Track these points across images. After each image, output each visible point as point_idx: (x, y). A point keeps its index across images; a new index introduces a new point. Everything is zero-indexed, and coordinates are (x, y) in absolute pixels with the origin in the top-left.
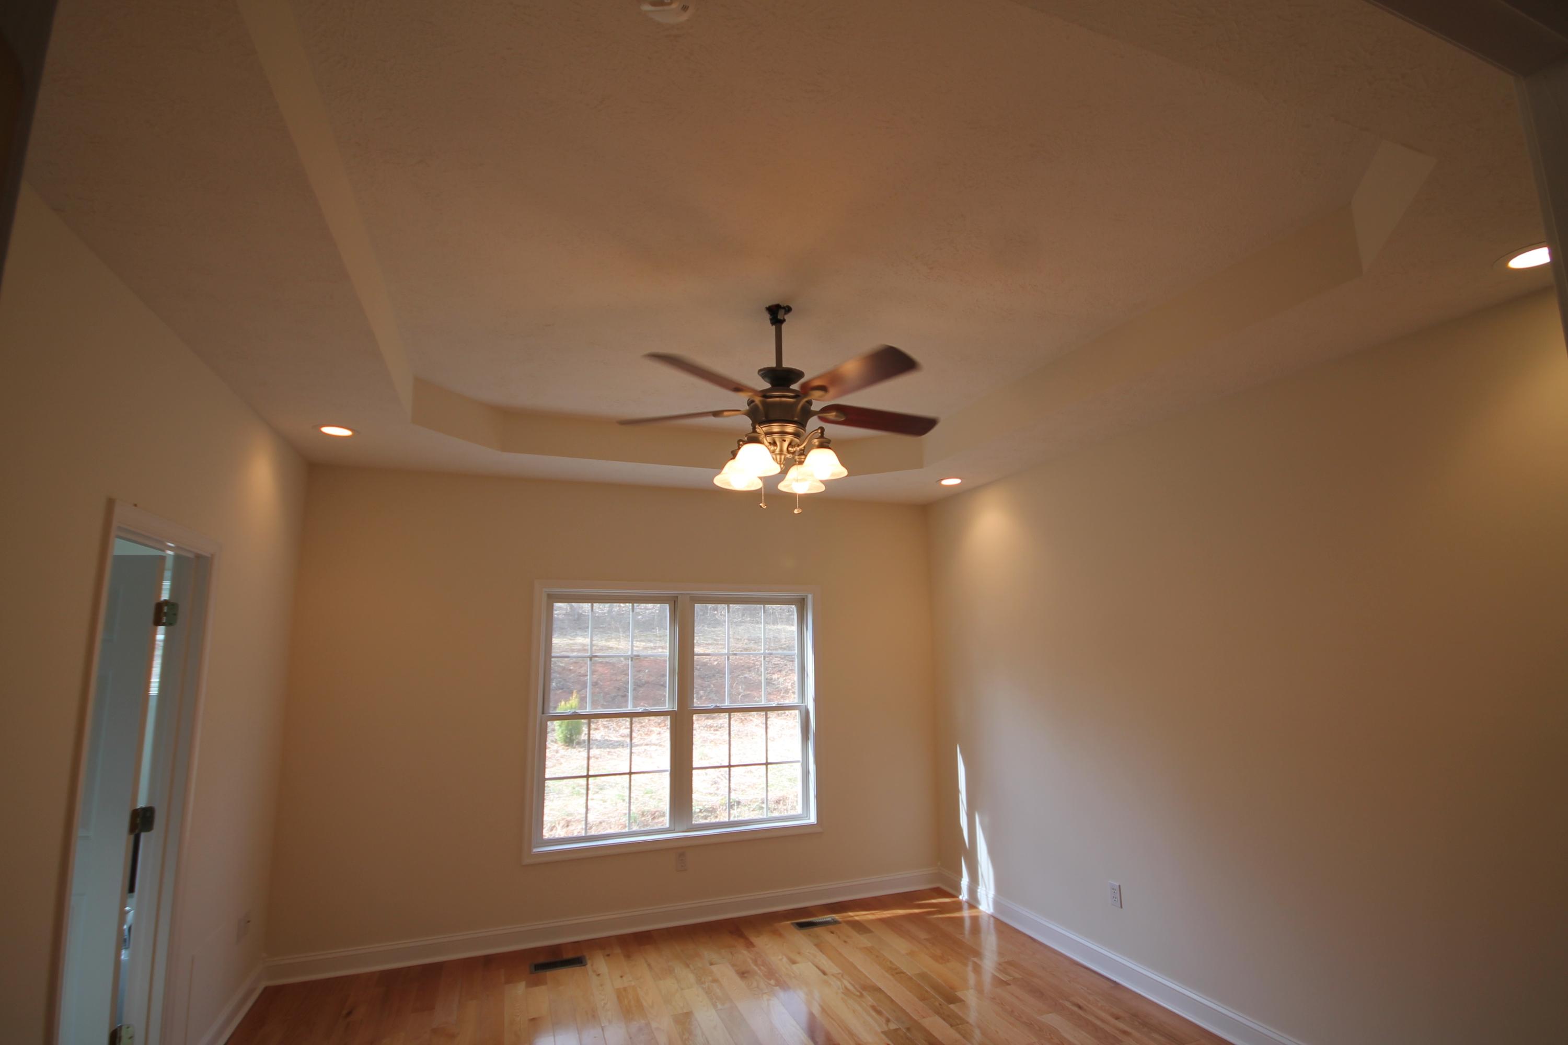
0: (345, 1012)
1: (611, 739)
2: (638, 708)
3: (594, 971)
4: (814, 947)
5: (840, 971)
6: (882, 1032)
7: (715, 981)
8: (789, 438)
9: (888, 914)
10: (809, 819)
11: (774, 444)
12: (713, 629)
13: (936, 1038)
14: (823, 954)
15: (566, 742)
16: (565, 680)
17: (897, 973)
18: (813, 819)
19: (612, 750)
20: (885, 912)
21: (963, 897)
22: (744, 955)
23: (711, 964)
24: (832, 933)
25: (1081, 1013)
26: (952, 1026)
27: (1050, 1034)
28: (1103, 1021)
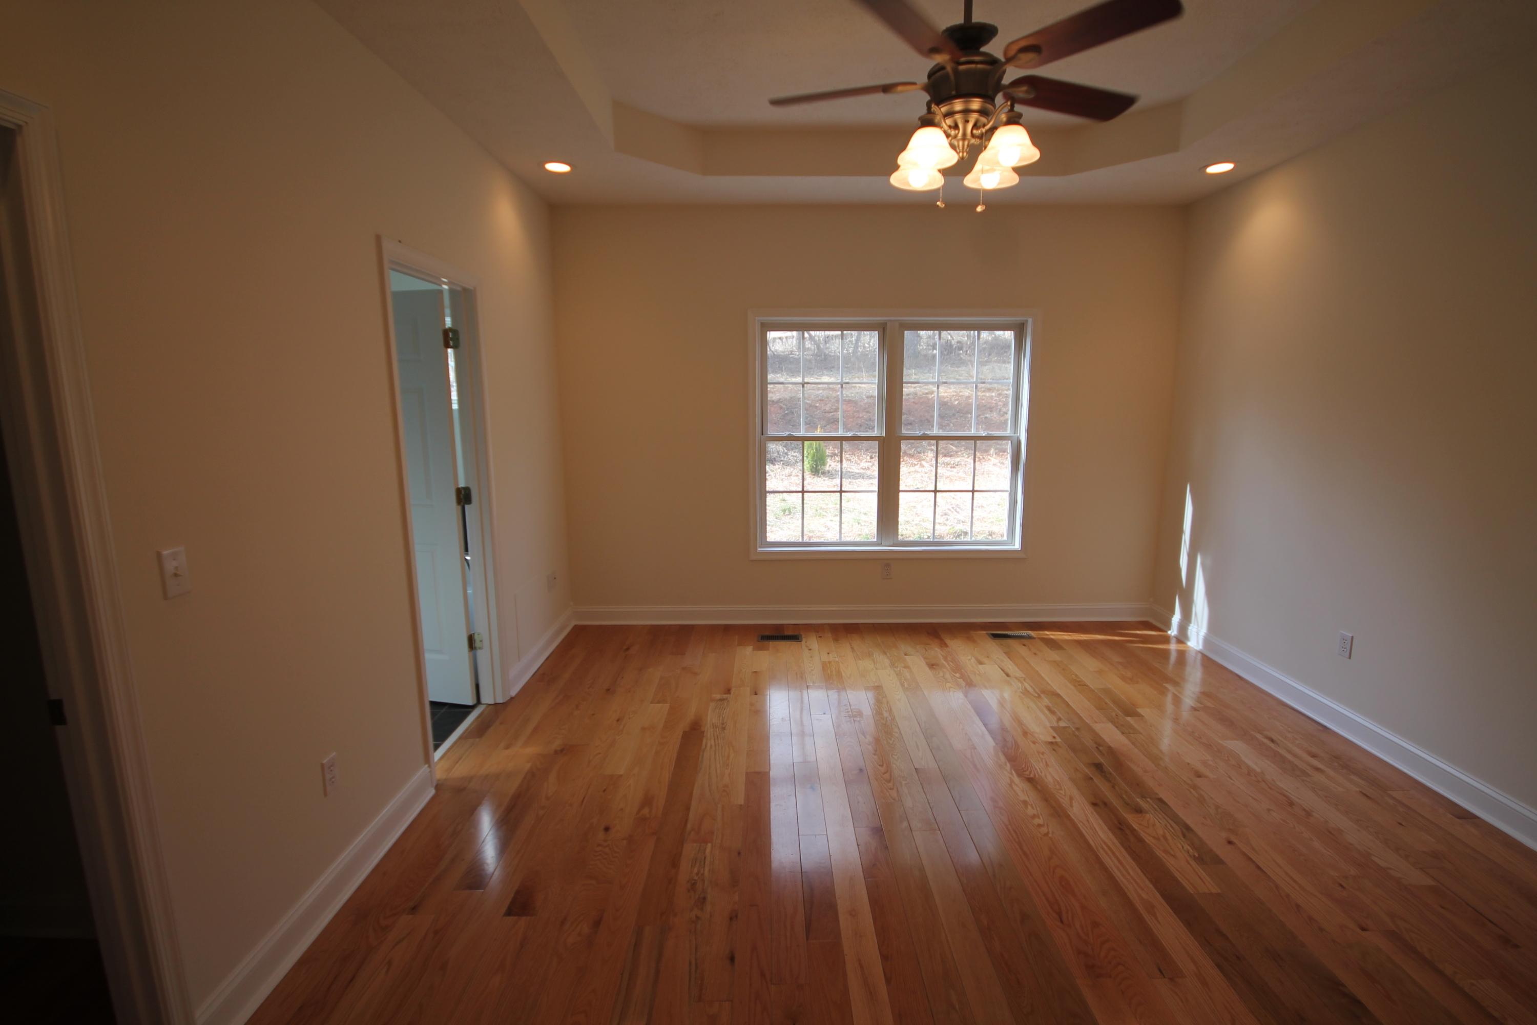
0: (625, 647)
1: (853, 471)
2: (848, 433)
3: (807, 646)
4: (1004, 654)
5: (1023, 676)
6: (1051, 727)
7: (907, 667)
8: (973, 117)
9: (1086, 637)
10: (1014, 545)
11: (956, 127)
12: (956, 369)
13: (1104, 740)
14: (1011, 660)
15: (812, 472)
16: (811, 416)
17: (1080, 685)
18: (1017, 546)
19: (854, 481)
20: (1082, 635)
21: (1172, 632)
22: (936, 652)
23: (906, 655)
24: (1024, 645)
25: (1272, 745)
26: (1123, 733)
27: (1228, 757)
28: (1295, 755)
